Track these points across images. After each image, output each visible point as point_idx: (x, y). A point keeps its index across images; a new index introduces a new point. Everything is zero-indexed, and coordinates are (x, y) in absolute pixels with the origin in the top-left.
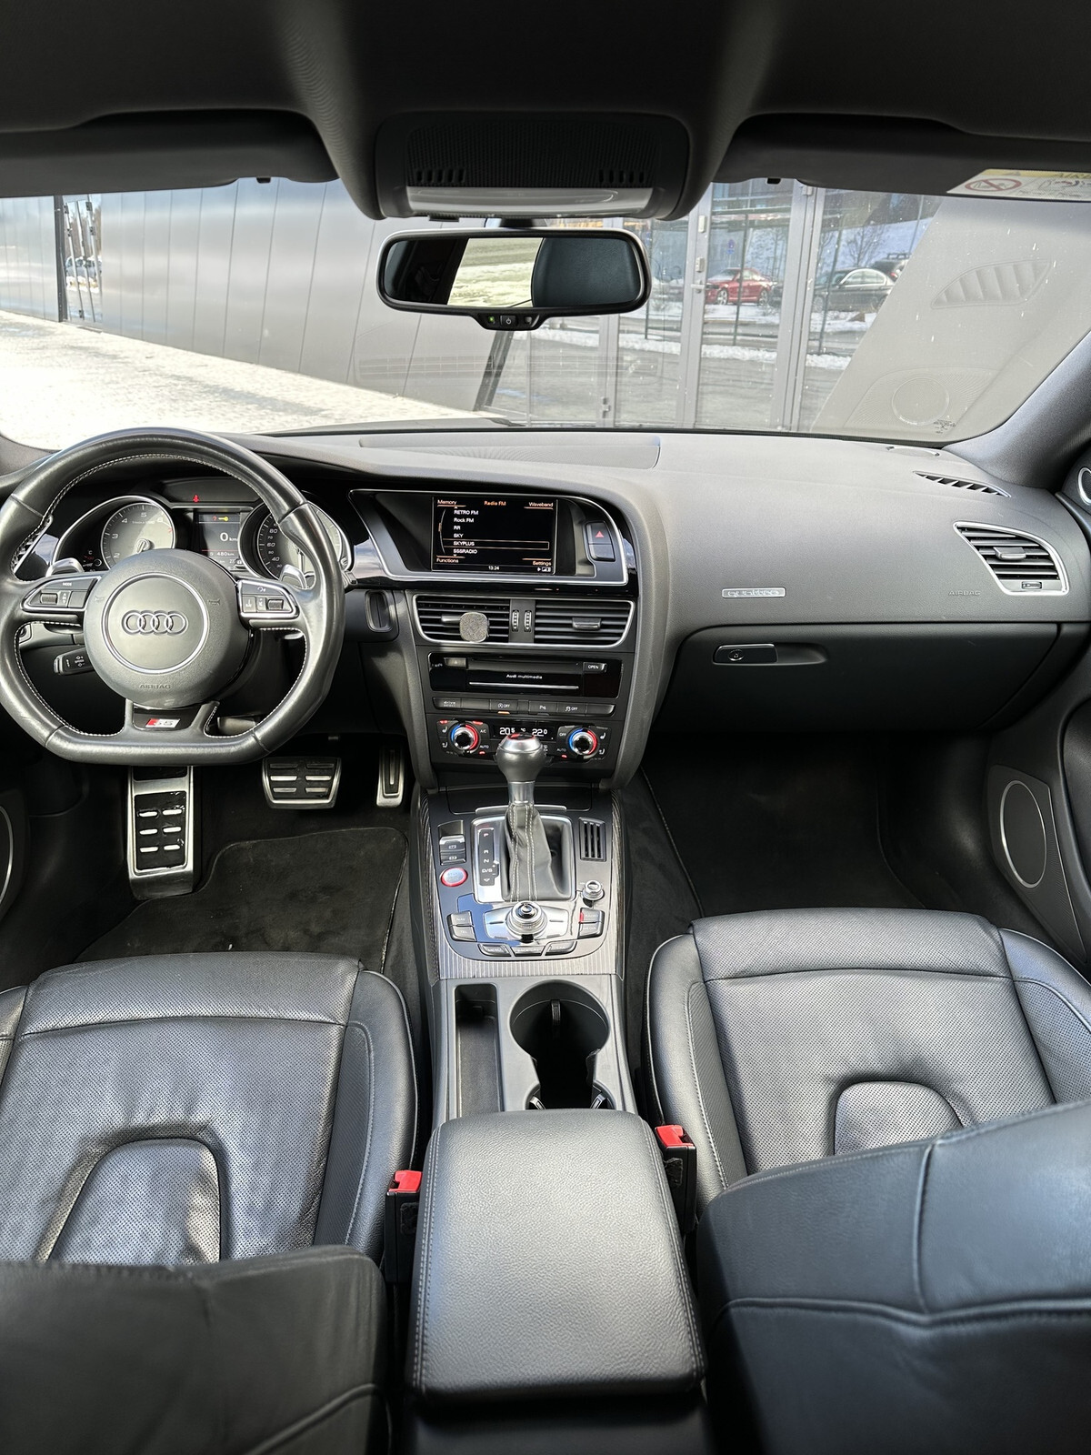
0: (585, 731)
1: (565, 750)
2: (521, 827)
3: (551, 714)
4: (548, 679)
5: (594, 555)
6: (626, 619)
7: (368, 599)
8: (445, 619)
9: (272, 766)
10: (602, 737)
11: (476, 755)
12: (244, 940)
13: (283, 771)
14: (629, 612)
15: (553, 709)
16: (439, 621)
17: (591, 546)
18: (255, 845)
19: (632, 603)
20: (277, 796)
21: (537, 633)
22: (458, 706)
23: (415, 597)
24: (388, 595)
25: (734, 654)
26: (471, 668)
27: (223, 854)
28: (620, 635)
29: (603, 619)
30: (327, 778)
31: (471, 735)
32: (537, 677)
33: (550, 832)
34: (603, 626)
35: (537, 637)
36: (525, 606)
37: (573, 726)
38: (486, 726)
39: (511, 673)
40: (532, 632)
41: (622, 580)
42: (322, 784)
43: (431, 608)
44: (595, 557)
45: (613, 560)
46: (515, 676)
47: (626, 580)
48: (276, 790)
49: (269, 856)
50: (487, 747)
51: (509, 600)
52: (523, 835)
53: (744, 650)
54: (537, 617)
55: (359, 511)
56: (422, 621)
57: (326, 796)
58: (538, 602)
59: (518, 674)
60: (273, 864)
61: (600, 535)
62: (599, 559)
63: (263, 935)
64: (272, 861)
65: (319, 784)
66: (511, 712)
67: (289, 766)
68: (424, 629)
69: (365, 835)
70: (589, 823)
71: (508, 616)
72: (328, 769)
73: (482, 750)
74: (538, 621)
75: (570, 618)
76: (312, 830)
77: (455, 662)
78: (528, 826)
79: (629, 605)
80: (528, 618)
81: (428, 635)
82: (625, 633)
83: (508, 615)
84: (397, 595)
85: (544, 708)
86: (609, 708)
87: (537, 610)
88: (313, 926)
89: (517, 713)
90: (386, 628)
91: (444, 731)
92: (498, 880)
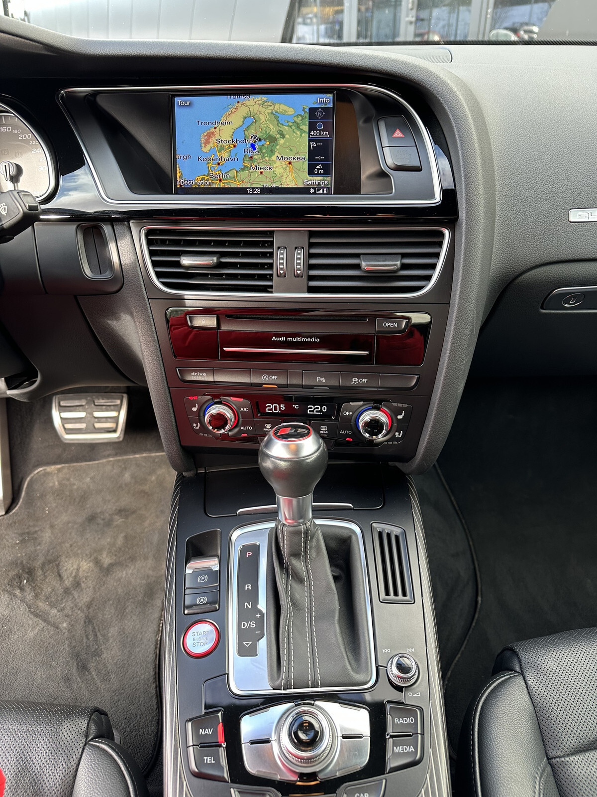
0: (378, 409)
1: (350, 432)
2: (296, 555)
3: (331, 387)
4: (327, 341)
5: (390, 161)
6: (437, 255)
7: (80, 237)
8: (186, 261)
9: (62, 403)
10: (400, 417)
11: (237, 438)
12: (40, 572)
13: (72, 408)
14: (440, 244)
15: (334, 382)
16: (178, 264)
17: (386, 150)
18: (59, 470)
19: (447, 233)
20: (69, 431)
21: (311, 278)
22: (211, 379)
23: (143, 232)
24: (107, 229)
25: (570, 299)
26: (225, 327)
27: (32, 478)
28: (428, 278)
29: (404, 256)
30: (113, 414)
31: (229, 414)
32: (313, 340)
33: (333, 544)
34: (404, 267)
35: (313, 284)
36: (295, 240)
37: (361, 403)
38: (248, 402)
39: (278, 335)
40: (305, 277)
41: (432, 196)
42: (109, 420)
43: (169, 245)
44: (393, 166)
45: (419, 169)
46: (283, 339)
47: (438, 197)
48: (68, 426)
49: (72, 479)
50: (250, 428)
51: (272, 233)
52: (298, 565)
53: (585, 294)
54: (311, 256)
55: (72, 118)
56: (155, 264)
57: (115, 431)
58: (312, 234)
59: (287, 335)
60: (75, 487)
61: (398, 134)
62: (399, 168)
63: (58, 565)
64: (74, 484)
65: (107, 419)
66: (279, 386)
67: (77, 403)
68: (159, 275)
69: (156, 460)
70: (384, 530)
71: (271, 255)
72: (114, 405)
73: (243, 432)
74: (313, 261)
75: (357, 256)
76: (109, 456)
77: (202, 321)
78: (305, 552)
79: (442, 235)
80: (300, 257)
81: (164, 284)
82: (436, 274)
83: (272, 253)
84: (119, 228)
85: (323, 380)
86: (411, 379)
87: (311, 245)
88: (104, 556)
89: (287, 386)
90: (107, 275)
91: (194, 409)
92: (262, 644)
